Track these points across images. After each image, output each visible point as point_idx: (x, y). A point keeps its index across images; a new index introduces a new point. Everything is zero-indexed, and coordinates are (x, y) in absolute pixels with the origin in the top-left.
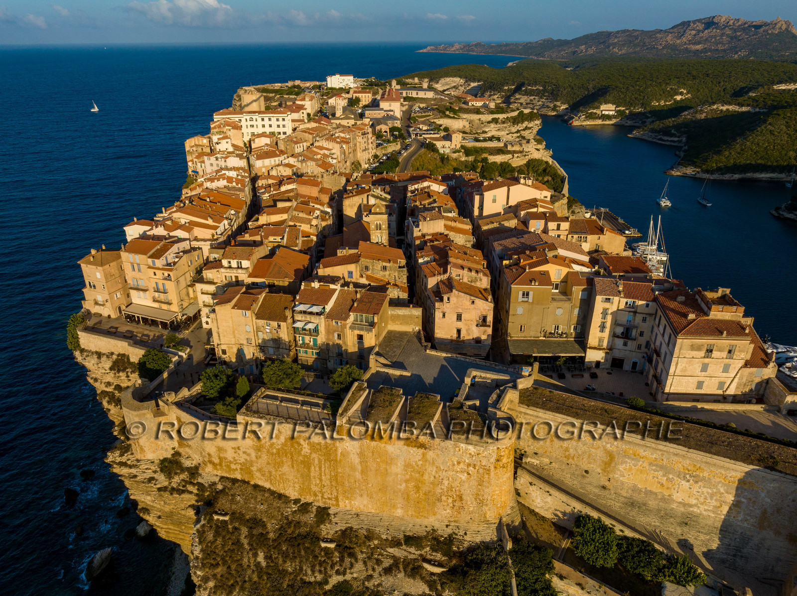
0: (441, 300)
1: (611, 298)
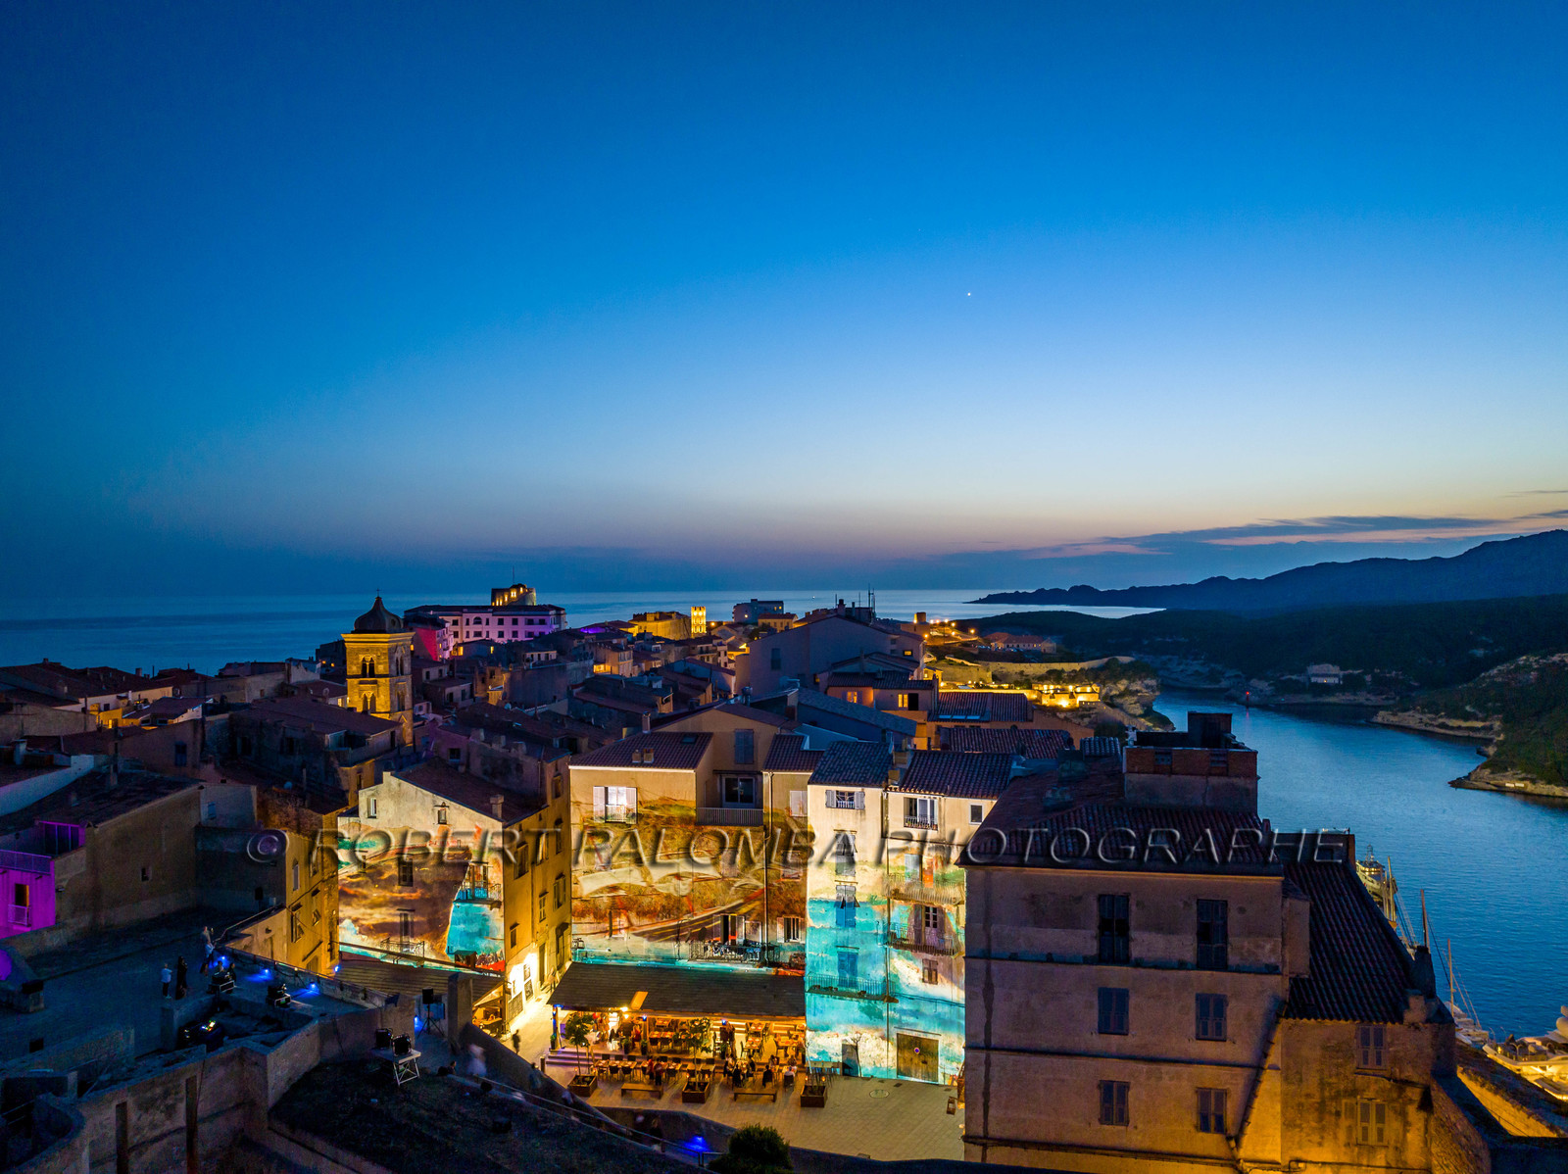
0: (353, 811)
1: (857, 790)
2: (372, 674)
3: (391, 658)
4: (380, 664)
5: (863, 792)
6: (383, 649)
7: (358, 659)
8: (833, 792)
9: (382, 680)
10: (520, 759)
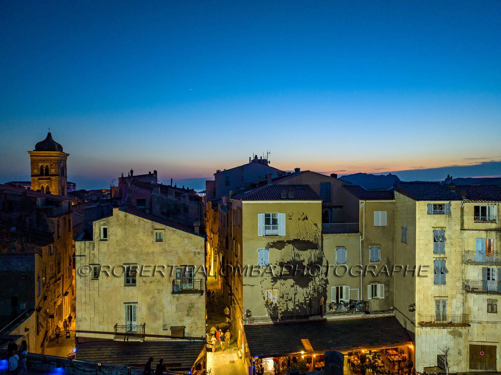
0: (88, 236)
1: (446, 202)
2: (47, 174)
3: (59, 166)
4: (53, 168)
5: (450, 203)
6: (55, 160)
7: (38, 165)
8: (431, 205)
9: (54, 178)
10: (187, 204)
